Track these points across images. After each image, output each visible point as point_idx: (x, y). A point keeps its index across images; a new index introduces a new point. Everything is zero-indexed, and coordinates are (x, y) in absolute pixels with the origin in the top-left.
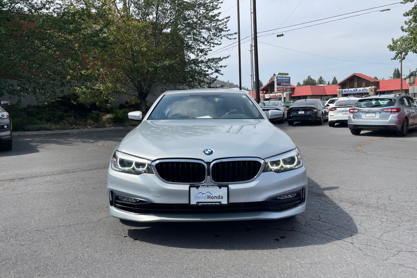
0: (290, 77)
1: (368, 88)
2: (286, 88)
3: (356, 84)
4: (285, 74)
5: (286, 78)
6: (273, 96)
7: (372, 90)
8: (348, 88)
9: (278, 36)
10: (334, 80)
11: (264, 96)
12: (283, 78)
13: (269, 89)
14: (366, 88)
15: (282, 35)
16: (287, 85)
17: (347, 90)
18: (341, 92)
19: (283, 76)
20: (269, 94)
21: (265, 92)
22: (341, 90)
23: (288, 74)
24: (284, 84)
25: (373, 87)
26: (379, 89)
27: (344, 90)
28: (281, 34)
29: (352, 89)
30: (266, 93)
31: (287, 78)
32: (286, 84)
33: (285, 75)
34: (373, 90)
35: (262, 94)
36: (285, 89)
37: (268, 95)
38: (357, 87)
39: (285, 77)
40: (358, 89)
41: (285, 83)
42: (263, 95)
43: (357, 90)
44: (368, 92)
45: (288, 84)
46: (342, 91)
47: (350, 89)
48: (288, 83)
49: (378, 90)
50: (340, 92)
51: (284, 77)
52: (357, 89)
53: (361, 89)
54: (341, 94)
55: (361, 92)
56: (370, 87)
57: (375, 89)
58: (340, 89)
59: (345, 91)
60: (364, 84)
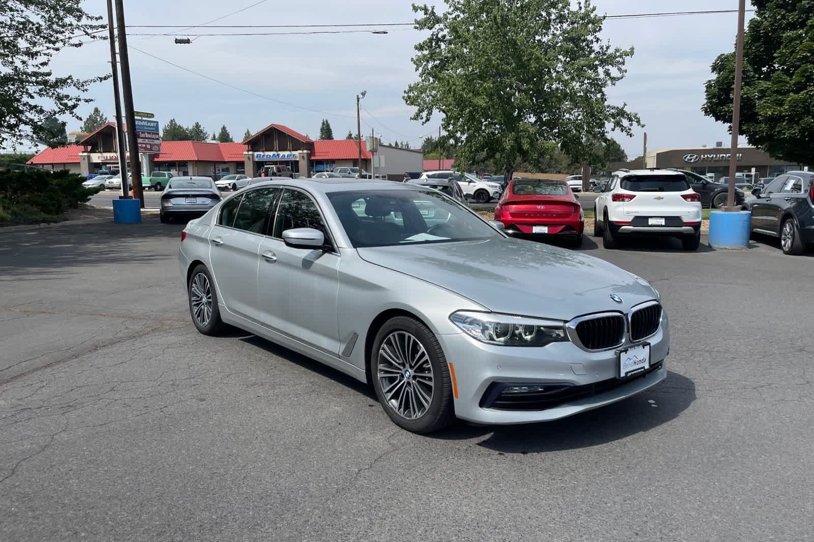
0: (157, 122)
1: (296, 153)
2: (150, 144)
3: (276, 144)
4: (146, 115)
5: (149, 124)
6: (111, 158)
7: (303, 157)
8: (263, 152)
9: (177, 41)
10: (222, 132)
11: (89, 157)
12: (144, 123)
13: (100, 143)
14: (294, 153)
15: (188, 41)
16: (153, 139)
17: (262, 153)
18: (251, 157)
19: (143, 118)
20: (101, 153)
21: (89, 148)
22: (251, 153)
23: (152, 116)
24: (147, 136)
25: (305, 151)
26: (315, 156)
27: (256, 153)
28: (185, 38)
29: (271, 153)
30: (93, 151)
31: (152, 124)
32: (150, 136)
33: (148, 117)
34: (305, 157)
35: (83, 152)
36: (148, 146)
37: (99, 155)
38: (279, 150)
39: (148, 121)
40: (281, 153)
41: (149, 133)
42: (85, 154)
43: (278, 155)
44: (298, 159)
45: (154, 136)
46: (253, 155)
47: (267, 153)
48: (153, 134)
49: (313, 158)
50: (249, 158)
51: (145, 121)
52: (279, 153)
53: (286, 153)
54: (251, 162)
55: (286, 159)
56: (301, 152)
57: (309, 155)
58: (248, 151)
59: (257, 155)
60: (289, 145)
